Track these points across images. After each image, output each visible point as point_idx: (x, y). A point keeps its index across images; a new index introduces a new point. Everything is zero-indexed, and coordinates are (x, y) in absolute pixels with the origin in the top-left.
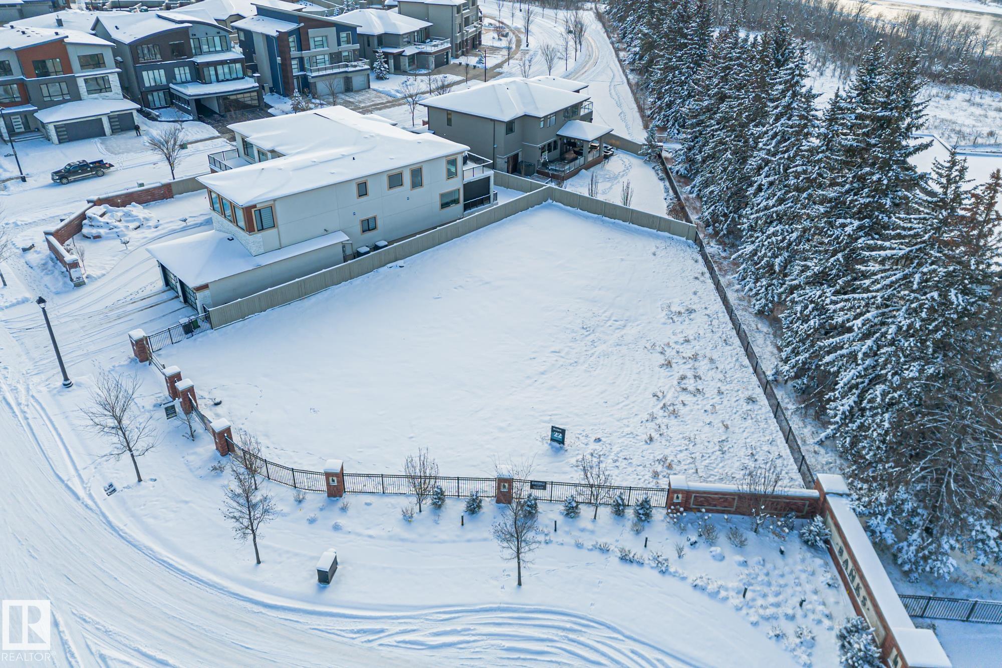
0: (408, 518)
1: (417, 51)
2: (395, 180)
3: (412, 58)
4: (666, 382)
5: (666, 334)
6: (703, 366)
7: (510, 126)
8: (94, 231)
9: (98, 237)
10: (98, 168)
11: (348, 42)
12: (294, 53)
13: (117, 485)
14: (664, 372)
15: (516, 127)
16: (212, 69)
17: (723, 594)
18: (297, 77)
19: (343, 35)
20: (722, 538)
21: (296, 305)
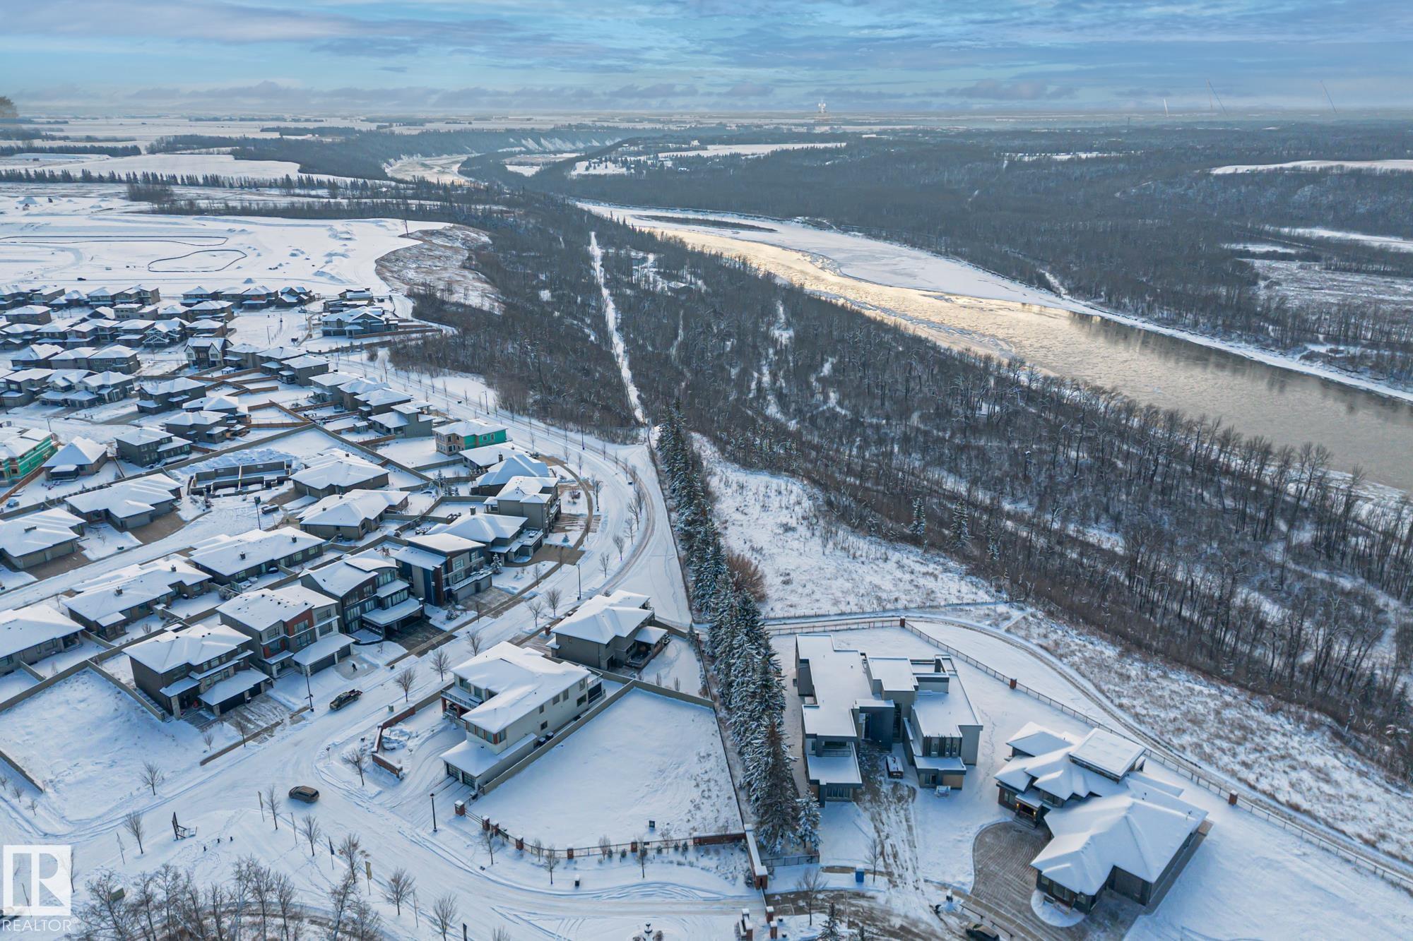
1: (520, 545)
2: (556, 700)
3: (516, 552)
4: (696, 794)
5: (697, 769)
6: (712, 783)
7: (609, 645)
10: (355, 696)
11: (476, 558)
12: (444, 577)
14: (695, 789)
16: (390, 600)
17: (711, 869)
18: (446, 591)
19: (473, 554)
20: (712, 853)
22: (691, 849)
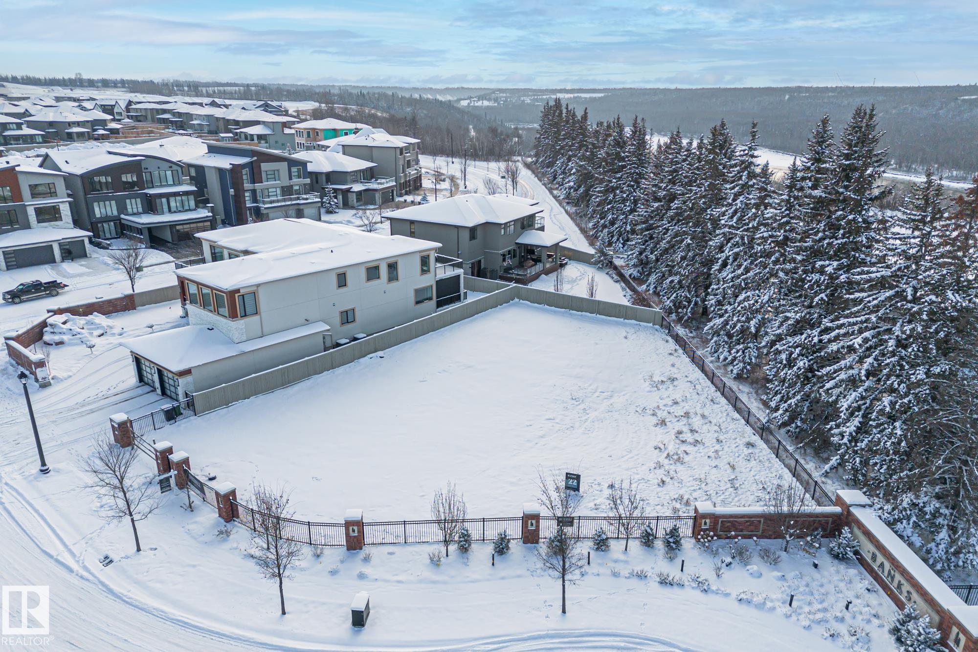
0: (435, 562)
1: (364, 188)
2: (372, 272)
3: (359, 193)
4: (666, 437)
5: (653, 399)
6: (697, 422)
7: (473, 231)
8: (57, 338)
9: (60, 343)
10: (53, 288)
11: (299, 177)
12: (247, 186)
13: (112, 556)
14: (659, 430)
15: (479, 233)
16: (164, 200)
17: (769, 604)
18: (250, 208)
19: (294, 169)
20: (756, 559)
21: (279, 394)
22: (688, 544)
